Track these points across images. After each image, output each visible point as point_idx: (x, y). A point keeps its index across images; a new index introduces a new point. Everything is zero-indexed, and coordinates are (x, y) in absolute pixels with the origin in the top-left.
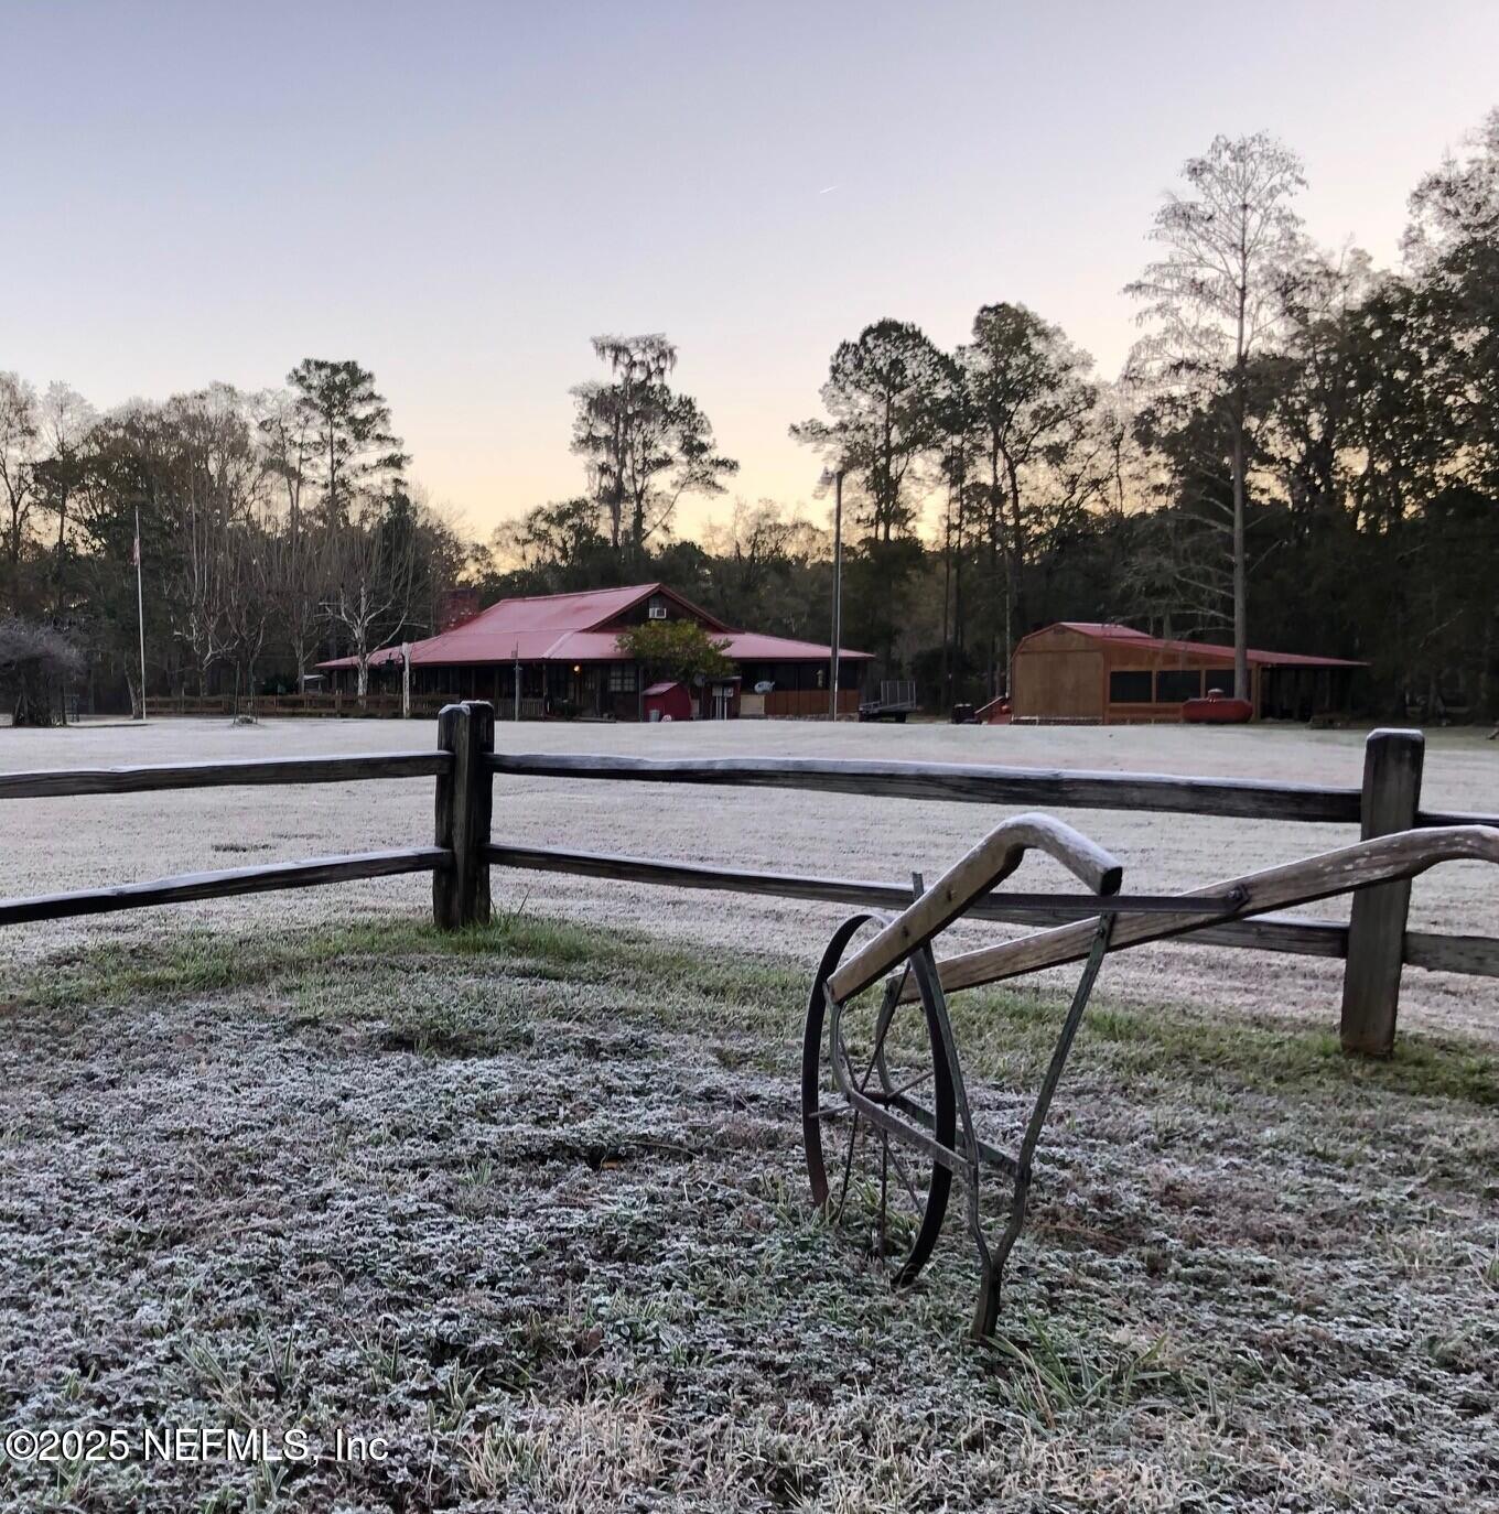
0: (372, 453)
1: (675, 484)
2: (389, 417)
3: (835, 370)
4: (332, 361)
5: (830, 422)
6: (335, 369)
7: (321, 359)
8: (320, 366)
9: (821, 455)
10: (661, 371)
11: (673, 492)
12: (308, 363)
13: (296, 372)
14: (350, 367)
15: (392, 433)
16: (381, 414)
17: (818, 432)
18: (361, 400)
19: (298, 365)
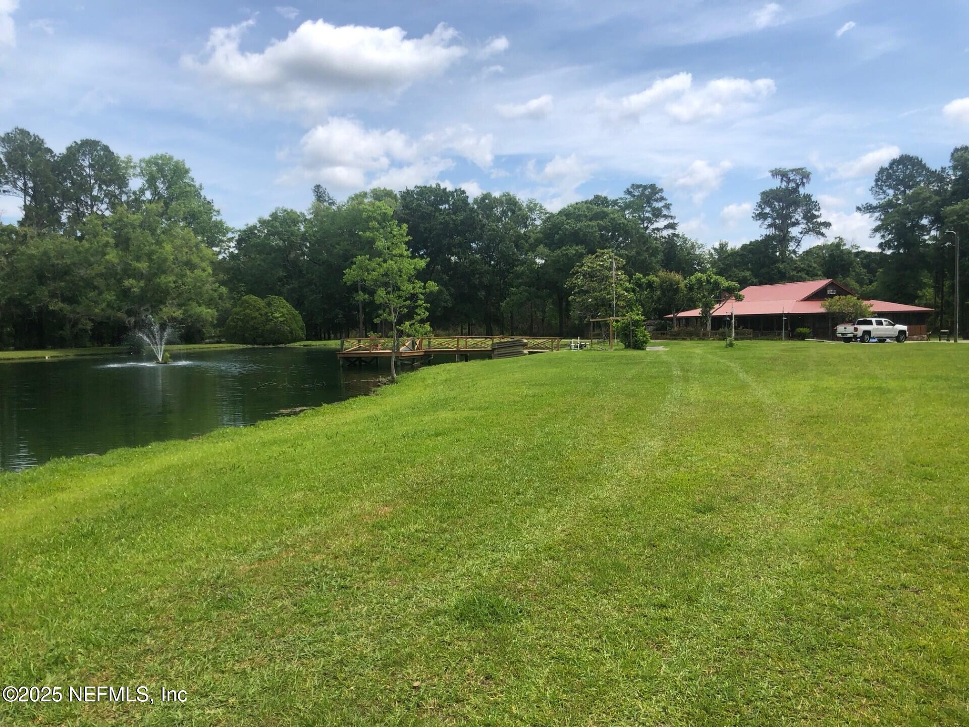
0: (662, 223)
1: (801, 233)
2: (671, 207)
3: (877, 180)
4: (644, 184)
5: (875, 203)
6: (645, 188)
7: (639, 183)
8: (639, 186)
9: (873, 218)
10: (803, 184)
11: (800, 236)
12: (633, 185)
13: (628, 190)
14: (653, 187)
15: (672, 214)
16: (667, 207)
17: (870, 209)
18: (657, 200)
19: (629, 186)
